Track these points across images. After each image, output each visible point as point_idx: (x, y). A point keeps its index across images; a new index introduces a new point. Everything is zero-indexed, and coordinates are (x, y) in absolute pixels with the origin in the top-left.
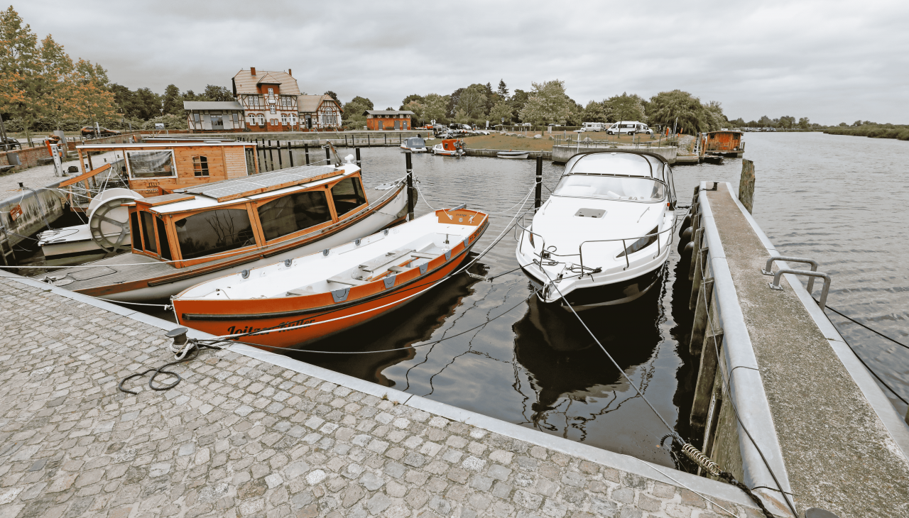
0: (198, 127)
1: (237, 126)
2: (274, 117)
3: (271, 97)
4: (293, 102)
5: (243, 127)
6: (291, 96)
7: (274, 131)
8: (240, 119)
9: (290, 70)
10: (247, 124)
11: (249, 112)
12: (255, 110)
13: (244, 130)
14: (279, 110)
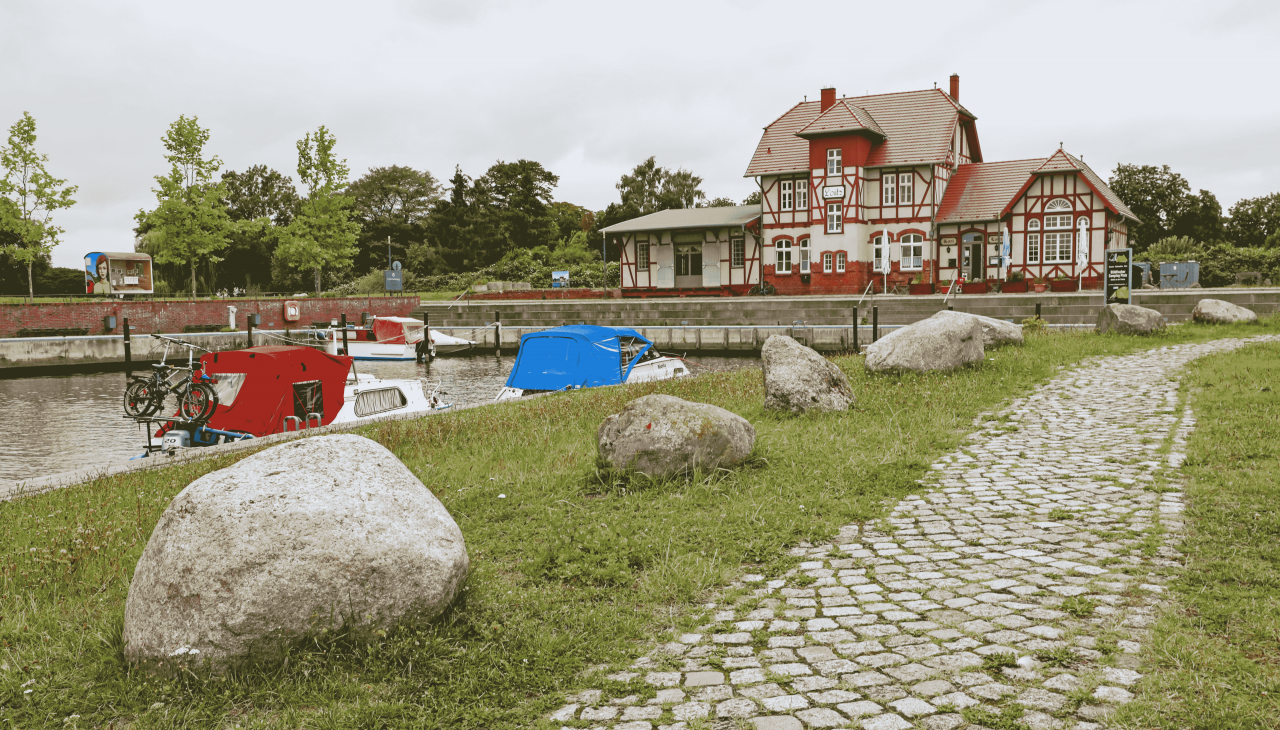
0: (643, 281)
1: (738, 278)
2: (833, 244)
3: (834, 179)
4: (921, 187)
5: (754, 279)
6: (913, 169)
7: (829, 291)
8: (749, 255)
9: (954, 80)
10: (766, 272)
11: (778, 232)
12: (793, 225)
13: (755, 290)
14: (856, 220)
